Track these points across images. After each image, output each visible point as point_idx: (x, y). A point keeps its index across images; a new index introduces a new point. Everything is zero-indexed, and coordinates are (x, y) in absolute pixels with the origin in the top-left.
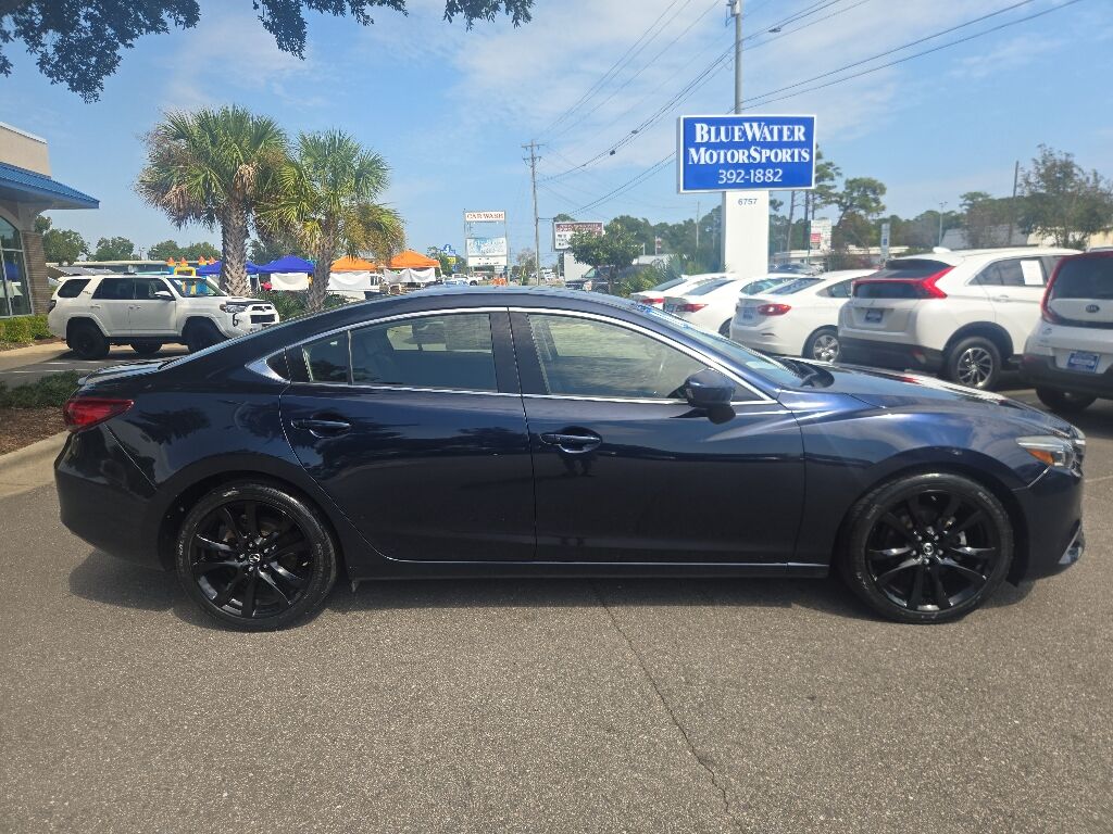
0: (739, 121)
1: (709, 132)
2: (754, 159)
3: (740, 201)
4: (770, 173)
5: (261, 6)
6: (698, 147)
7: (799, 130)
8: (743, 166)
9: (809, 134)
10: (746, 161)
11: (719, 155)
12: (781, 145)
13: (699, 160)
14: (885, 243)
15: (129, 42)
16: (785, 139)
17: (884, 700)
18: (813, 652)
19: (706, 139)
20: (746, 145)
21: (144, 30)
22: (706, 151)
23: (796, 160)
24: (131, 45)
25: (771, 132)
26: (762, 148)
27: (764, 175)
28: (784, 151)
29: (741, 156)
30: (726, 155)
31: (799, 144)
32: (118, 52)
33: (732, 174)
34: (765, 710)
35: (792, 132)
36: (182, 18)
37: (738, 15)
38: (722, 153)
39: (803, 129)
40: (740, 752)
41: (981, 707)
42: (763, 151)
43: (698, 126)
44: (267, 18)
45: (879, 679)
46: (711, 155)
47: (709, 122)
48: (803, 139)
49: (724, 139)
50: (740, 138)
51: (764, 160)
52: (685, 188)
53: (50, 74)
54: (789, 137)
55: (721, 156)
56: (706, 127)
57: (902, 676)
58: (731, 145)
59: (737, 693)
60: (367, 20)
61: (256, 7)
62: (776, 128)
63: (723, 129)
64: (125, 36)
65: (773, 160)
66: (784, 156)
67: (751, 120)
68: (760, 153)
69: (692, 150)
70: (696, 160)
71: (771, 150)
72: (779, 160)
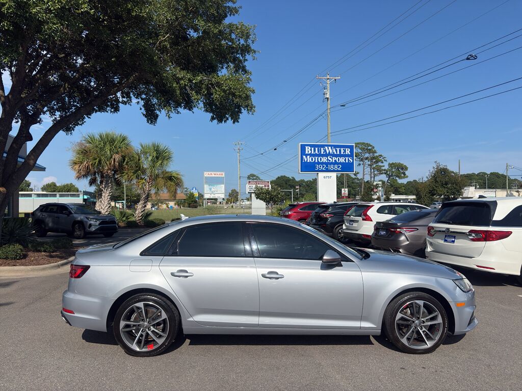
0: (323, 146)
1: (311, 150)
2: (330, 161)
3: (324, 177)
4: (336, 166)
5: (143, 109)
6: (306, 155)
7: (348, 150)
8: (325, 163)
9: (352, 151)
11: (315, 159)
12: (340, 156)
13: (307, 160)
19: (310, 152)
20: (326, 155)
22: (310, 157)
23: (347, 161)
24: (90, 118)
25: (336, 151)
26: (333, 156)
27: (334, 167)
28: (342, 158)
29: (324, 160)
30: (318, 159)
31: (348, 156)
32: (85, 120)
33: (320, 166)
35: (345, 151)
36: (112, 110)
37: (328, 98)
43: (307, 147)
44: (145, 113)
46: (312, 159)
47: (311, 146)
48: (349, 153)
49: (317, 153)
50: (324, 152)
51: (333, 161)
52: (301, 171)
54: (344, 153)
55: (316, 159)
56: (310, 148)
58: (320, 155)
60: (178, 112)
61: (141, 109)
62: (338, 149)
63: (317, 149)
65: (337, 161)
66: (342, 160)
67: (328, 146)
68: (332, 159)
69: (304, 157)
70: (306, 161)
71: (336, 158)
72: (340, 161)
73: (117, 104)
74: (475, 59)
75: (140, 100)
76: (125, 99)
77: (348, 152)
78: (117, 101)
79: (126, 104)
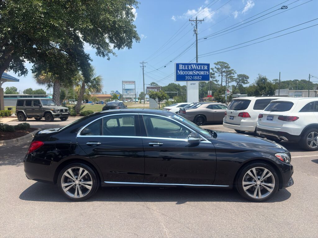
0: (190, 64)
1: (183, 67)
2: (194, 74)
3: (191, 84)
4: (198, 77)
6: (180, 70)
8: (191, 75)
10: (192, 74)
12: (201, 70)
13: (180, 74)
16: (202, 69)
19: (182, 68)
20: (192, 70)
22: (182, 71)
23: (205, 74)
25: (199, 67)
27: (197, 78)
28: (202, 72)
29: (191, 73)
31: (206, 70)
33: (189, 77)
35: (204, 67)
38: (186, 72)
39: (207, 67)
42: (197, 72)
43: (180, 65)
46: (183, 72)
47: (183, 64)
48: (207, 69)
49: (186, 69)
50: (191, 68)
51: (197, 74)
52: (177, 81)
54: (203, 68)
55: (186, 73)
56: (182, 66)
58: (188, 70)
62: (200, 66)
63: (186, 66)
65: (199, 74)
67: (193, 64)
68: (196, 72)
69: (178, 71)
71: (199, 72)
72: (201, 74)
74: (287, 8)
77: (206, 68)
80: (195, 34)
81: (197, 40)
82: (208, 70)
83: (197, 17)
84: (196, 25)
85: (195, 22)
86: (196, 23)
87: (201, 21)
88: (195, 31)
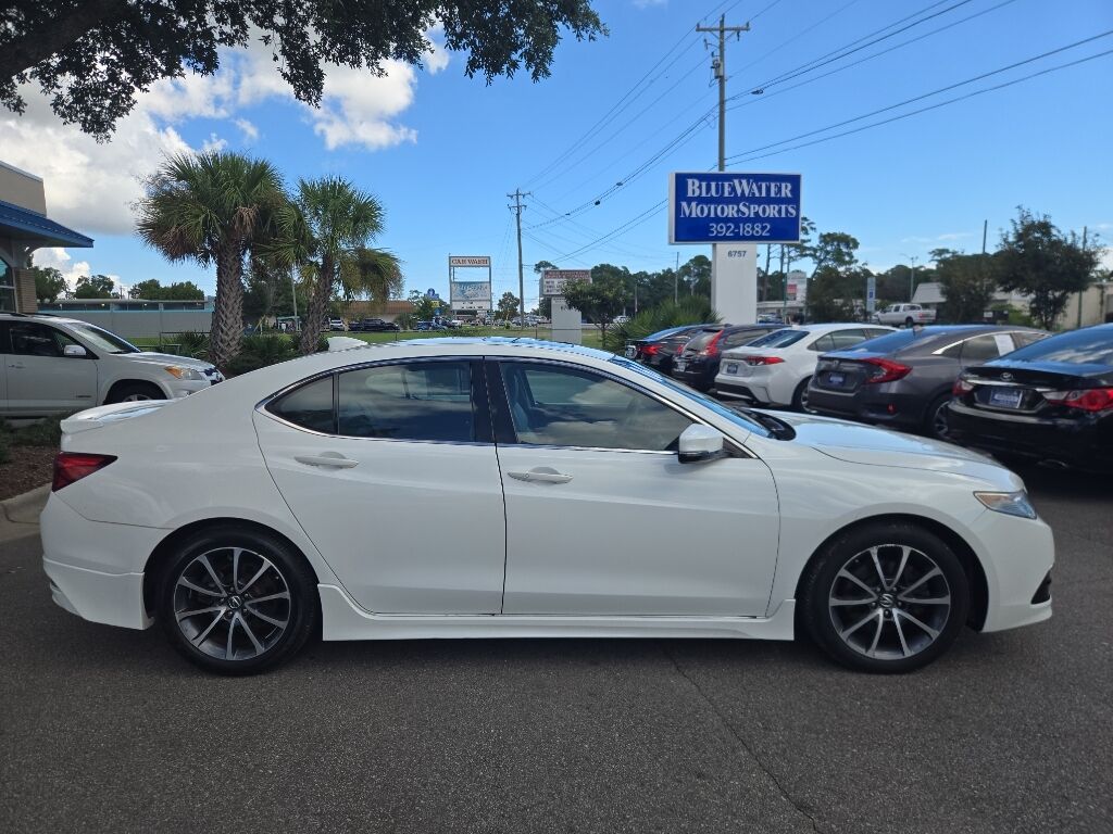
0: (730, 177)
1: (700, 187)
2: (744, 214)
3: (730, 254)
4: (758, 226)
5: (281, 57)
6: (689, 201)
7: (786, 187)
8: (732, 220)
9: (796, 191)
10: (736, 216)
11: (709, 209)
12: (768, 200)
13: (691, 213)
14: (871, 296)
15: (145, 86)
17: (964, 746)
18: (882, 698)
19: (697, 194)
20: (735, 200)
21: (160, 74)
22: (697, 205)
23: (783, 215)
24: (147, 90)
25: (760, 189)
26: (751, 203)
27: (753, 229)
28: (772, 206)
29: (730, 211)
30: (716, 209)
31: (786, 201)
32: (133, 96)
33: (722, 227)
34: (848, 756)
35: (779, 189)
36: (200, 66)
37: (722, 76)
38: (712, 207)
39: (789, 186)
40: (834, 798)
41: (1057, 752)
42: (752, 206)
43: (690, 181)
44: (289, 73)
45: (952, 725)
46: (702, 209)
47: (701, 177)
48: (789, 195)
49: (714, 195)
50: (730, 194)
51: (752, 215)
52: (676, 240)
53: (63, 115)
54: (776, 194)
55: (712, 210)
56: (697, 183)
57: (974, 722)
58: (721, 200)
59: (818, 738)
60: (381, 72)
61: (276, 58)
62: (764, 185)
63: (713, 185)
64: (141, 80)
65: (761, 215)
66: (772, 211)
67: (740, 177)
68: (749, 208)
69: (684, 204)
70: (687, 213)
71: (759, 206)
72: (767, 215)
73: (210, 48)
75: (270, 32)
76: (227, 29)
77: (786, 191)
78: (207, 34)
79: (233, 42)
80: (716, 77)
81: (722, 103)
82: (795, 200)
83: (723, 16)
84: (721, 47)
85: (718, 33)
86: (722, 37)
87: (738, 30)
88: (716, 66)
